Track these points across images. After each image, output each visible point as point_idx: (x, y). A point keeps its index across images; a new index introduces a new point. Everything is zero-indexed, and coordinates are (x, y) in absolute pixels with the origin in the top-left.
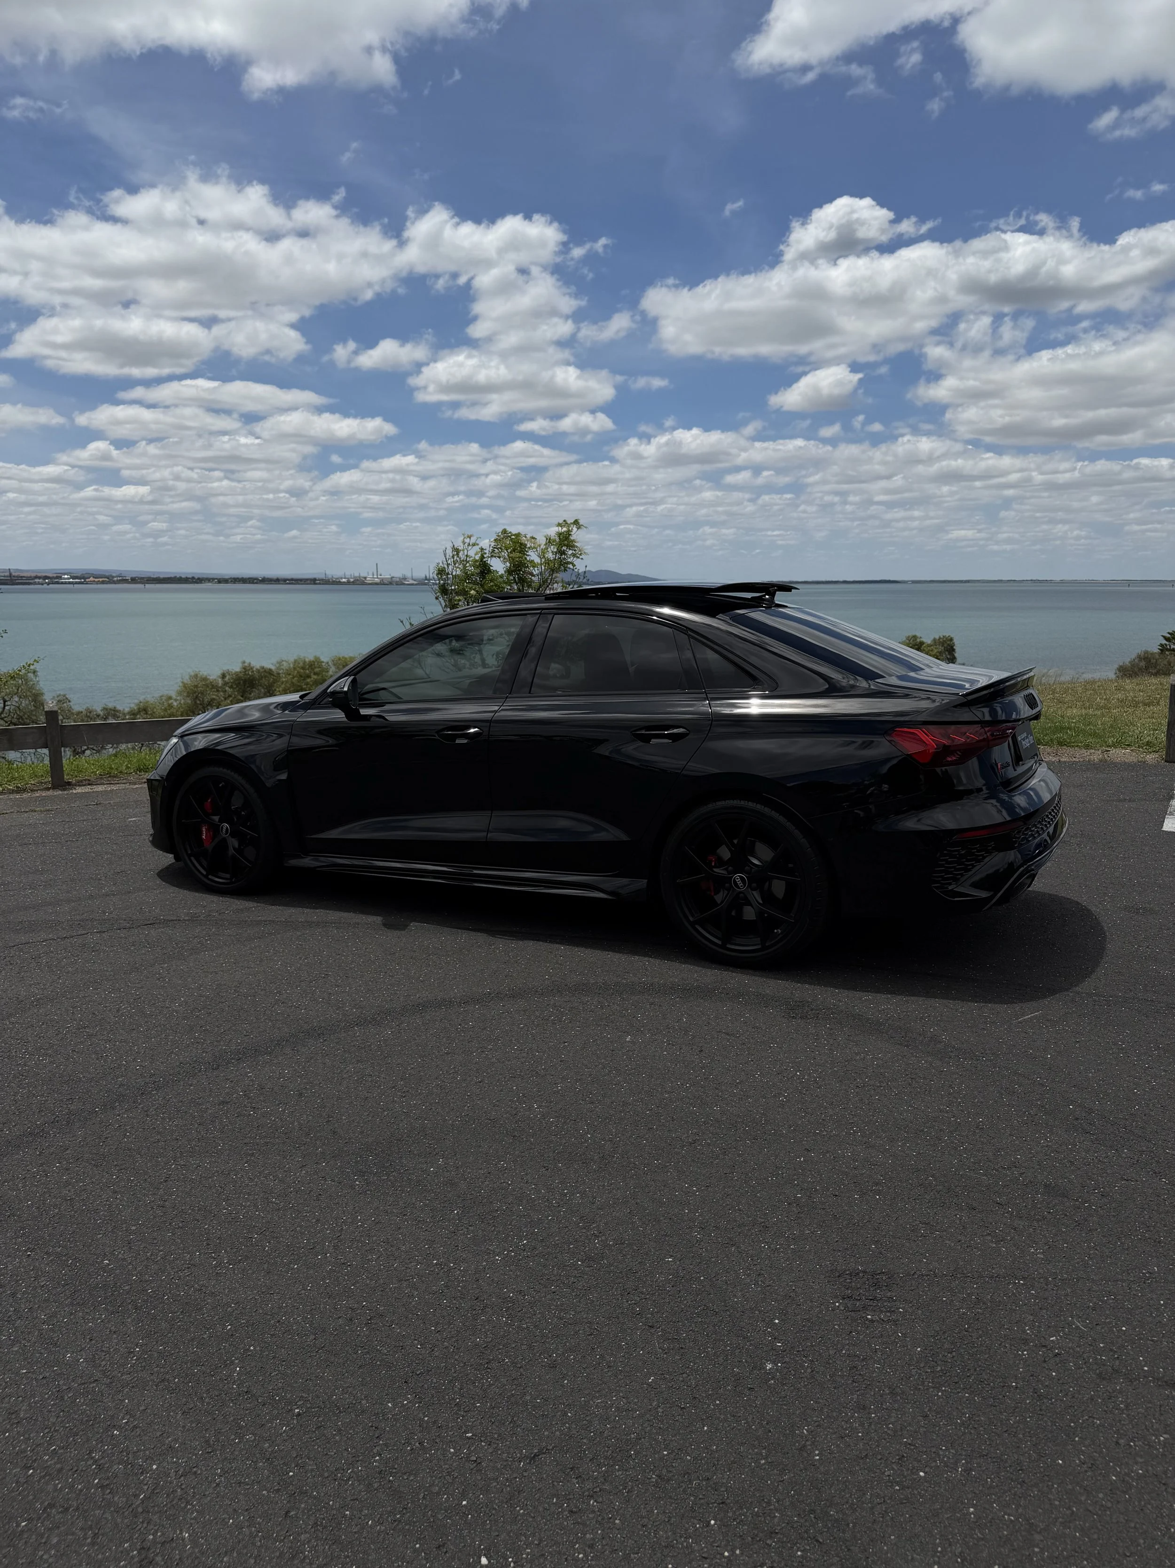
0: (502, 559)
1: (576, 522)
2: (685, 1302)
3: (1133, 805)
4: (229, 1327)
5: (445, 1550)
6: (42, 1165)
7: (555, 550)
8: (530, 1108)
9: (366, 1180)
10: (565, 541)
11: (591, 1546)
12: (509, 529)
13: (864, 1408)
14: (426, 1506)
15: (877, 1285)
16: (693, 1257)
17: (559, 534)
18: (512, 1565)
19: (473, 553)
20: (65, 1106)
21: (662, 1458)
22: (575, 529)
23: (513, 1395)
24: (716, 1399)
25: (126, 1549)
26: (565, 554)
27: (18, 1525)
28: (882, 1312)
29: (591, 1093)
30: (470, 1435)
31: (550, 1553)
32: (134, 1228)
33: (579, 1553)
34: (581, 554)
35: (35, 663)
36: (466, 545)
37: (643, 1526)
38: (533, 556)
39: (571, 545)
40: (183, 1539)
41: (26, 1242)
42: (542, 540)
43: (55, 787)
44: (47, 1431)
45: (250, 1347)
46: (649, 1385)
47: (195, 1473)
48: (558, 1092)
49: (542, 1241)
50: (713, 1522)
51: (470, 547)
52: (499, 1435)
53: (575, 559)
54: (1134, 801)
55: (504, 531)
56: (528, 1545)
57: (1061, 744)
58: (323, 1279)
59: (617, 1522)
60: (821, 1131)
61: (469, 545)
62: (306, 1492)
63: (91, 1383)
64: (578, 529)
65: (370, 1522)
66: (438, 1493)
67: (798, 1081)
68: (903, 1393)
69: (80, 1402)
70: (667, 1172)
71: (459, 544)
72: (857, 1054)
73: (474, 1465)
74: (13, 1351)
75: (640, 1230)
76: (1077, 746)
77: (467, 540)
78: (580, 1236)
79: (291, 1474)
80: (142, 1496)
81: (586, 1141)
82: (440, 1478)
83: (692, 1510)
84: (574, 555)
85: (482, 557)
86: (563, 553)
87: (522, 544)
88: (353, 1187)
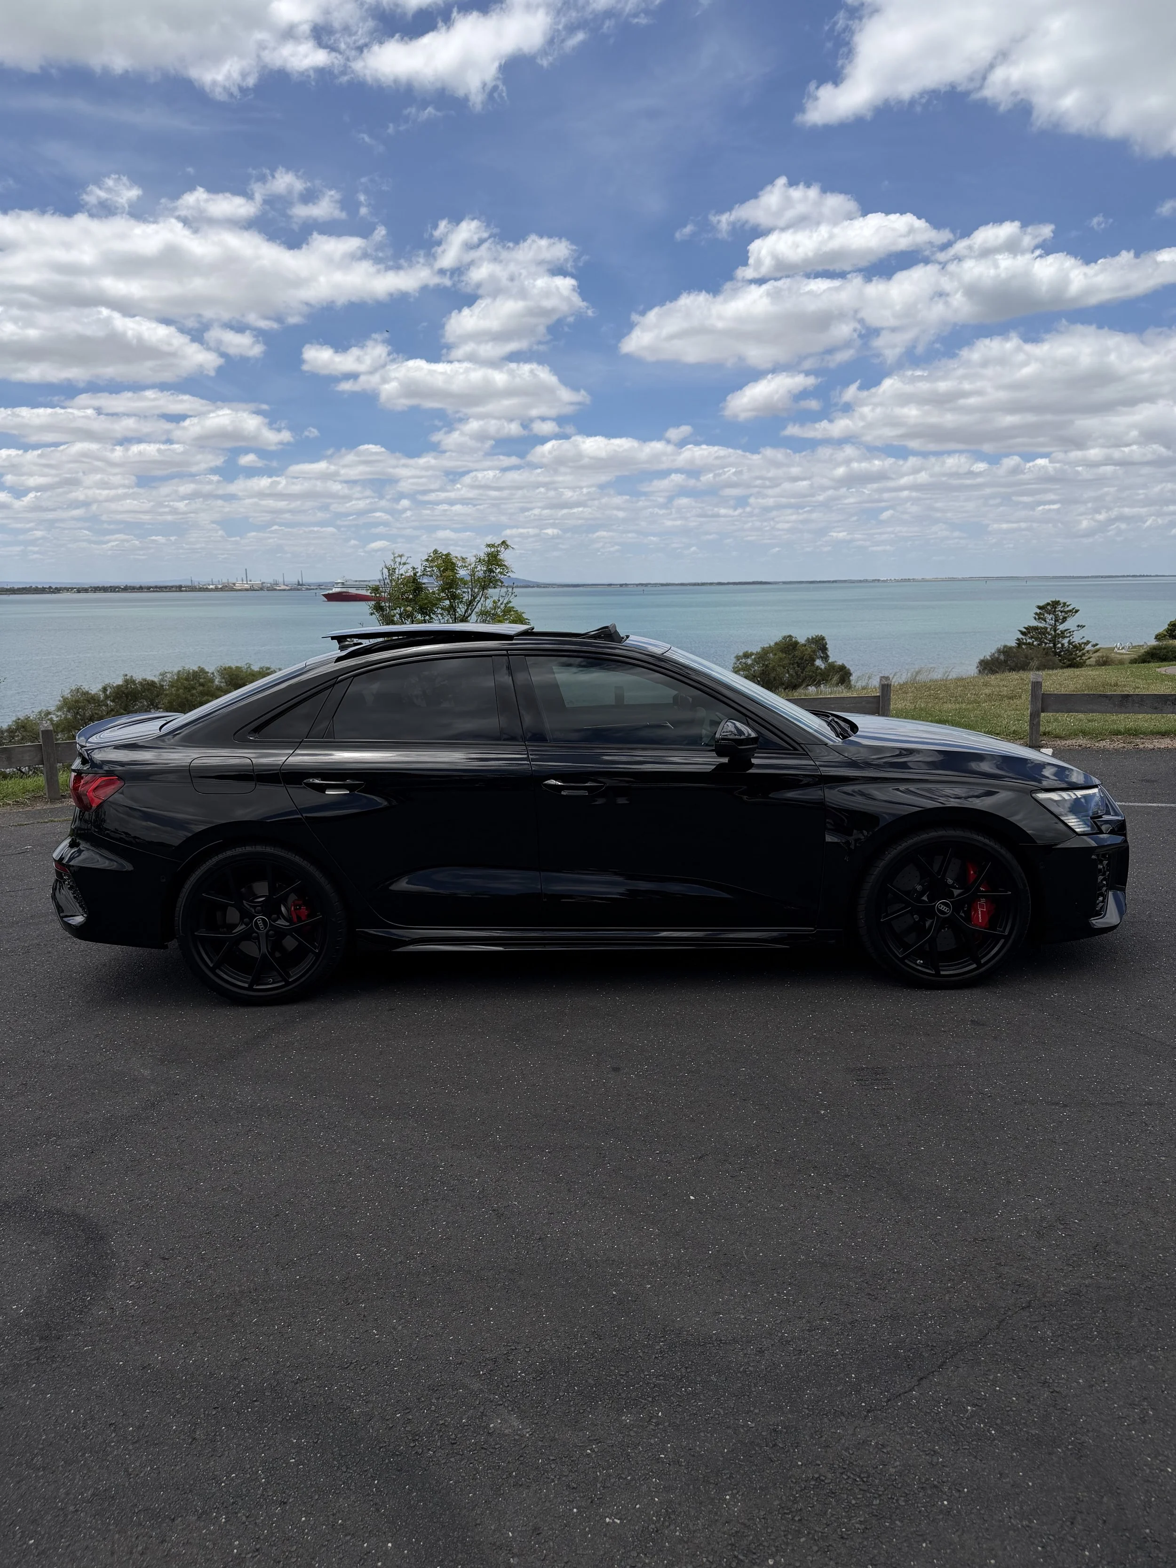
0: (435, 577)
1: (504, 542)
2: (762, 1088)
7: (485, 568)
10: (493, 560)
12: (440, 550)
14: (648, 1181)
15: (876, 1073)
16: (758, 1068)
17: (488, 555)
19: (405, 571)
21: (774, 1153)
22: (503, 549)
23: (674, 1134)
24: (797, 1127)
26: (494, 572)
28: (882, 1085)
30: (658, 1152)
32: (377, 1079)
34: (507, 571)
36: (397, 563)
37: (775, 1179)
38: (462, 574)
39: (498, 564)
40: (515, 1205)
42: (472, 560)
43: (53, 800)
44: (397, 1172)
46: (754, 1124)
47: (503, 1180)
49: (657, 1066)
50: (812, 1174)
51: (401, 566)
52: (675, 1151)
53: (503, 576)
55: (435, 552)
56: (713, 1190)
58: (525, 1093)
59: (759, 1178)
60: (819, 1001)
61: (400, 564)
62: (575, 1181)
64: (506, 549)
66: (652, 1176)
68: (904, 1118)
69: (407, 1158)
71: (389, 563)
73: (667, 1163)
74: (344, 1141)
77: (398, 560)
78: (681, 1062)
80: (478, 1191)
83: (799, 1171)
84: (501, 573)
85: (415, 574)
86: (491, 571)
87: (453, 563)
88: (516, 1048)
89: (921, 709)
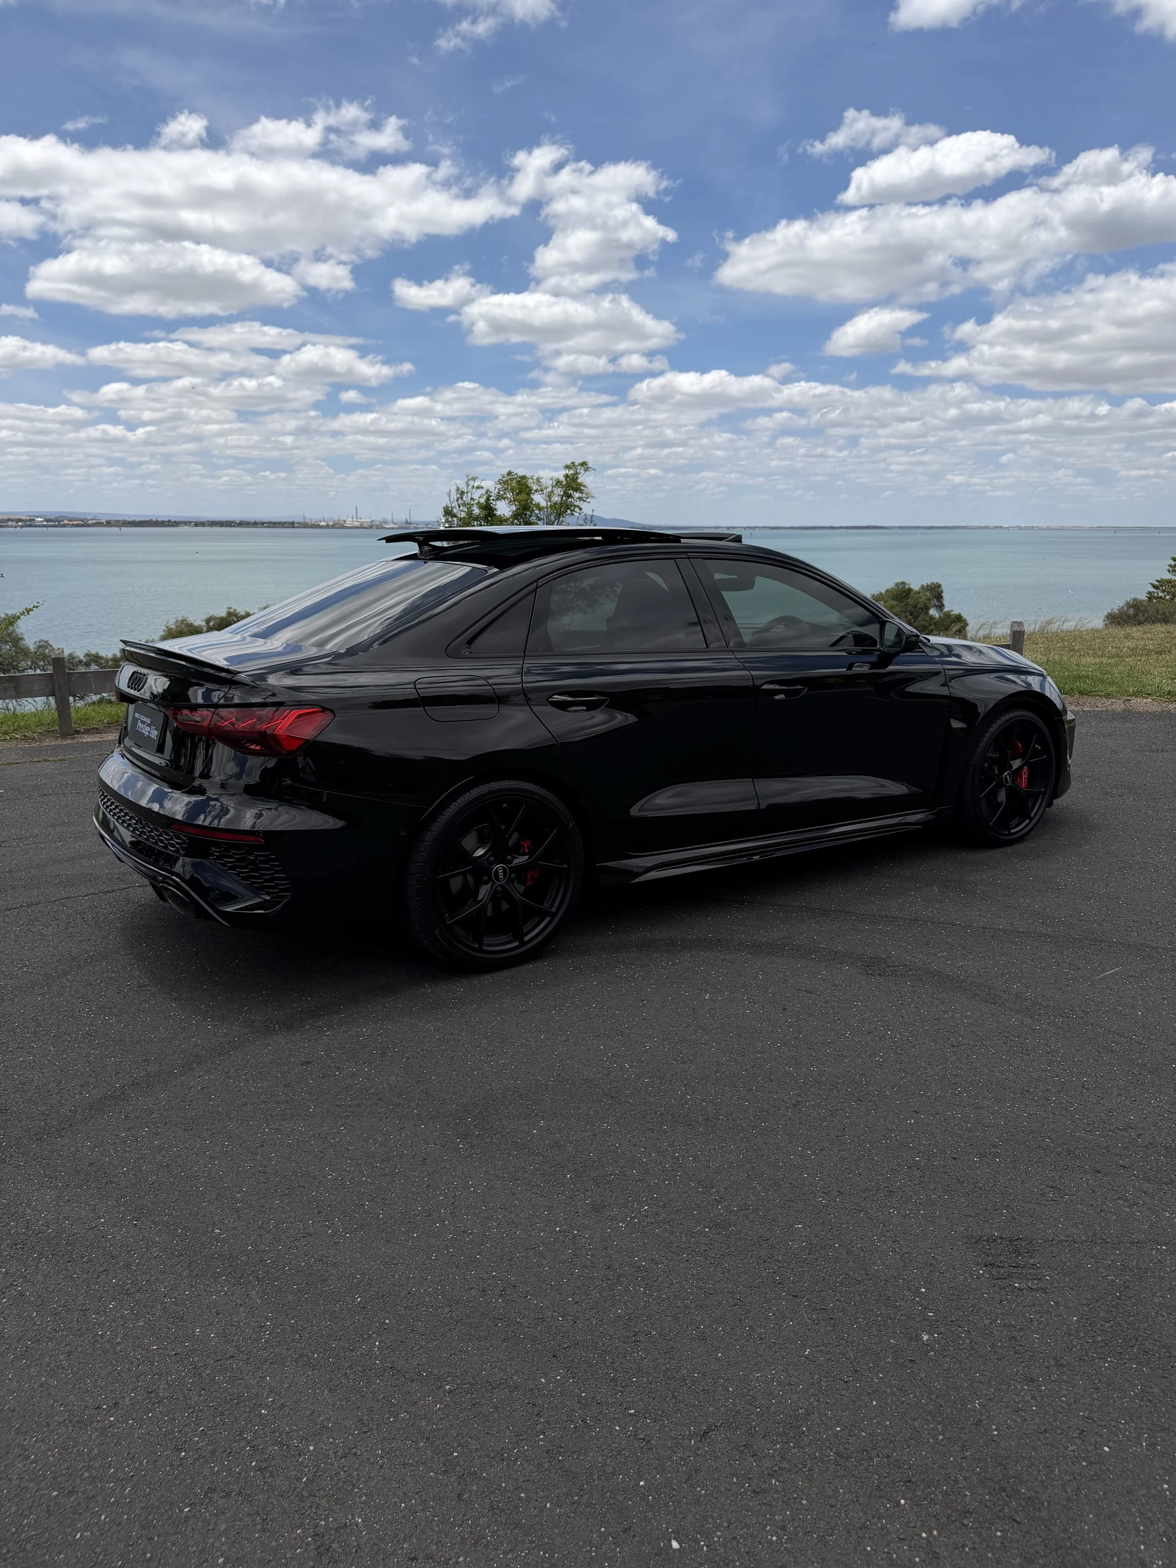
0: (507, 502)
1: (583, 464)
2: (825, 1270)
3: (1166, 755)
4: (359, 1299)
5: (632, 1533)
6: (130, 1129)
7: (562, 493)
8: (622, 1068)
9: (469, 1142)
10: (572, 485)
11: (783, 1528)
12: (515, 471)
13: (1032, 1381)
14: (603, 1487)
15: (1017, 1252)
16: (823, 1223)
17: (567, 477)
18: (705, 1548)
19: (478, 496)
20: (142, 1068)
21: (836, 1434)
22: (582, 472)
23: (668, 1369)
24: (879, 1372)
25: (298, 1535)
27: (181, 1511)
28: (1028, 1279)
29: (681, 1053)
30: (633, 1411)
31: (742, 1536)
32: (238, 1195)
33: (772, 1536)
34: (587, 498)
35: (34, 609)
36: (470, 487)
37: (832, 1506)
38: (538, 498)
39: (578, 488)
40: (357, 1525)
41: (129, 1210)
42: (549, 483)
43: (64, 735)
44: (191, 1410)
45: (385, 1320)
46: (807, 1357)
47: (355, 1454)
48: (647, 1051)
49: (664, 1206)
50: (903, 1502)
51: (474, 490)
52: (663, 1412)
53: (582, 502)
54: (1167, 751)
56: (718, 1528)
57: (1082, 693)
58: (447, 1247)
59: (804, 1502)
60: (925, 1091)
61: (473, 487)
62: (475, 1473)
63: (227, 1359)
64: (586, 471)
65: (548, 1505)
66: (613, 1474)
67: (891, 1040)
68: (1068, 1364)
69: (219, 1379)
70: (777, 1134)
71: (463, 487)
72: (945, 1012)
73: (644, 1443)
74: (138, 1326)
75: (762, 1196)
76: (1098, 695)
77: (471, 483)
78: (702, 1202)
79: (455, 1454)
80: (304, 1480)
81: (687, 1103)
82: (611, 1457)
83: (879, 1489)
84: (580, 499)
85: (488, 499)
86: (570, 496)
87: (527, 487)
88: (458, 1150)
89: (1055, 662)
